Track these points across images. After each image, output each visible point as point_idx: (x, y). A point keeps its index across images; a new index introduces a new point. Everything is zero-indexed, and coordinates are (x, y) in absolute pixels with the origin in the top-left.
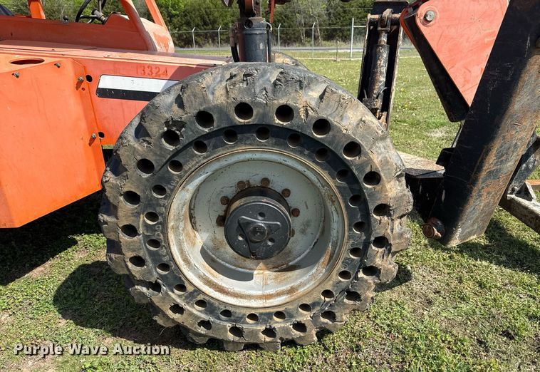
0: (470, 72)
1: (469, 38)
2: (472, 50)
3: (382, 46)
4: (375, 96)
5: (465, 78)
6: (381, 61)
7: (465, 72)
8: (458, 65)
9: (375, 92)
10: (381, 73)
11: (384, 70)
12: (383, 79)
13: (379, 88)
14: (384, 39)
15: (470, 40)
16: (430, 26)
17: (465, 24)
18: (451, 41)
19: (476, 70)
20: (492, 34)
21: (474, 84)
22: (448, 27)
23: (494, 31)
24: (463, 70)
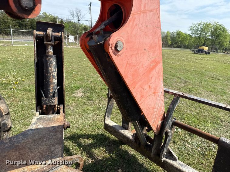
0: (144, 89)
1: (143, 64)
2: (144, 74)
3: (50, 56)
4: (52, 94)
5: (141, 94)
6: (51, 68)
8: (138, 86)
9: (51, 91)
10: (53, 77)
11: (55, 74)
12: (55, 81)
13: (54, 88)
14: (50, 51)
15: (144, 66)
16: (120, 55)
17: (141, 53)
18: (133, 67)
19: (146, 87)
20: (154, 61)
21: (146, 97)
22: (131, 56)
23: (155, 59)
24: (140, 89)
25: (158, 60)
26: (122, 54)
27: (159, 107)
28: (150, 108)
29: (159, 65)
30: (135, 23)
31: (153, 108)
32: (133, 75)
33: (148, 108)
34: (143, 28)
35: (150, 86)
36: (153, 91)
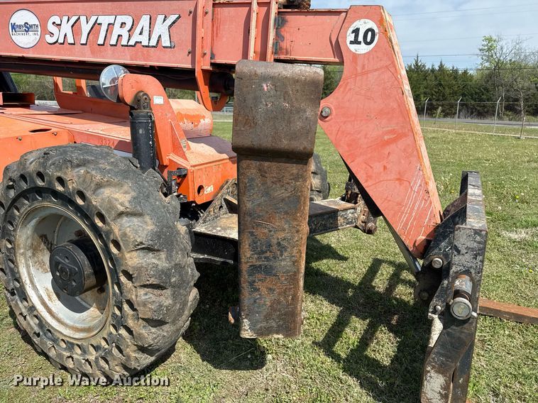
0: (371, 167)
1: (366, 135)
2: (371, 146)
5: (367, 174)
7: (366, 168)
8: (359, 160)
15: (368, 136)
16: (327, 121)
17: (361, 120)
18: (348, 136)
19: (378, 167)
20: (392, 132)
21: (377, 181)
22: (345, 123)
23: (394, 129)
24: (364, 165)
25: (400, 132)
26: (330, 120)
27: (416, 209)
28: (390, 201)
29: (405, 138)
30: (348, 87)
31: (399, 204)
32: (349, 145)
33: (386, 199)
34: (363, 92)
35: (385, 168)
36: (393, 176)
